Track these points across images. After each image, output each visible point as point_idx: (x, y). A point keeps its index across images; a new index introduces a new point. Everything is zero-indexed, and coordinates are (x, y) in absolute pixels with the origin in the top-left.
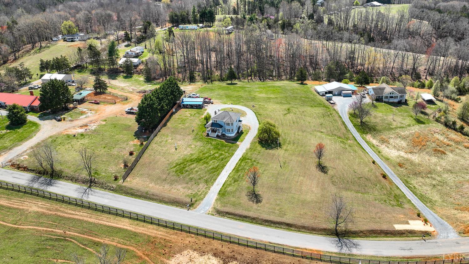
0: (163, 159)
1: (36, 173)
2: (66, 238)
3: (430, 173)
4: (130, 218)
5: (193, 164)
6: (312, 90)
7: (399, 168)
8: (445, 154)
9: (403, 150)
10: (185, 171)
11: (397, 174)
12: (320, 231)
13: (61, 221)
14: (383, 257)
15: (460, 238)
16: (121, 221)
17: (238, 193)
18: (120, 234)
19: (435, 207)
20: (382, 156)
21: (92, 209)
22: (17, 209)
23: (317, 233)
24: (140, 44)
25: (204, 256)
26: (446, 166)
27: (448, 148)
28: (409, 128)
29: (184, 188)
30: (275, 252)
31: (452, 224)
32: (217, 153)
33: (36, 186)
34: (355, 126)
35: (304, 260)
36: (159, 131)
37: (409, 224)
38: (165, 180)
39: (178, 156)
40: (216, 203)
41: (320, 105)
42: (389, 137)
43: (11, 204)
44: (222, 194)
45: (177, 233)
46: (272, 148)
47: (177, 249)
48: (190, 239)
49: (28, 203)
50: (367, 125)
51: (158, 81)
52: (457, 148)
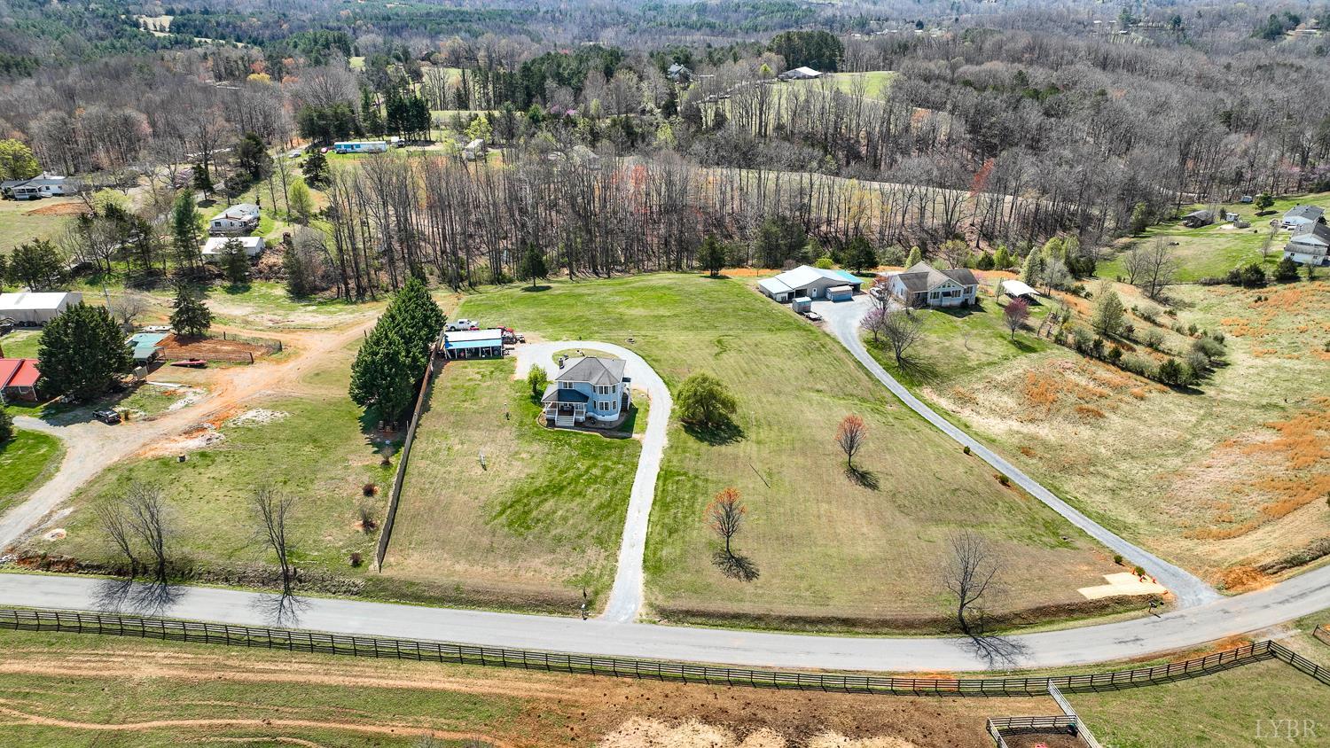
0: (461, 497)
1: (109, 574)
2: (278, 739)
3: (1091, 463)
4: (441, 659)
5: (546, 500)
6: (753, 290)
7: (1024, 458)
8: (1101, 416)
9: (1014, 417)
10: (532, 520)
11: (1028, 473)
12: (925, 626)
13: (243, 694)
14: (1089, 667)
15: (1226, 600)
16: (419, 670)
17: (691, 562)
18: (432, 706)
19: (1142, 538)
20: (976, 433)
21: (323, 650)
22: (95, 679)
23: (919, 631)
24: (239, 198)
25: (680, 728)
26: (1117, 443)
27: (1103, 401)
28: (1007, 364)
29: (551, 564)
30: (848, 691)
31: (1195, 571)
32: (595, 465)
33: (127, 608)
34: (887, 368)
35: (923, 699)
36: (418, 425)
37: (1108, 583)
38: (491, 549)
39: (496, 483)
40: (649, 592)
41: (786, 325)
42: (972, 388)
43: (71, 668)
44: (654, 566)
45: (584, 680)
46: (723, 441)
47: (601, 719)
48: (625, 691)
49: (122, 659)
50: (915, 365)
51: (327, 294)
52: (1121, 400)
